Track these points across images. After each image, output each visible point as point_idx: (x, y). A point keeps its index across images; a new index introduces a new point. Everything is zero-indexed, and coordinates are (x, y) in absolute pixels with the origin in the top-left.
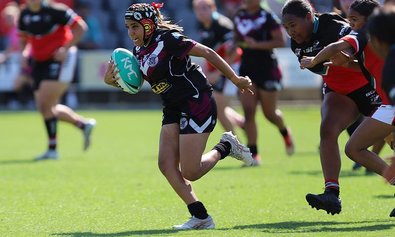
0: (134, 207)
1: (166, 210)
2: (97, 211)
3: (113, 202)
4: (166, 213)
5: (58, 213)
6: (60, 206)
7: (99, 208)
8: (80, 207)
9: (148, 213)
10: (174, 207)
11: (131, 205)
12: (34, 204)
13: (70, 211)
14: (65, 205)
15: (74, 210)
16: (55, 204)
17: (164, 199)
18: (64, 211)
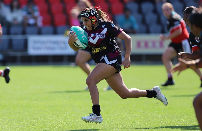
0: (155, 115)
1: (171, 117)
2: (136, 117)
3: (144, 112)
4: (171, 118)
5: (115, 118)
6: (117, 114)
7: (137, 115)
8: (127, 115)
9: (162, 118)
10: (175, 115)
11: (153, 114)
12: (103, 113)
13: (122, 117)
14: (119, 114)
15: (124, 116)
16: (114, 113)
17: (170, 110)
18: (119, 117)
